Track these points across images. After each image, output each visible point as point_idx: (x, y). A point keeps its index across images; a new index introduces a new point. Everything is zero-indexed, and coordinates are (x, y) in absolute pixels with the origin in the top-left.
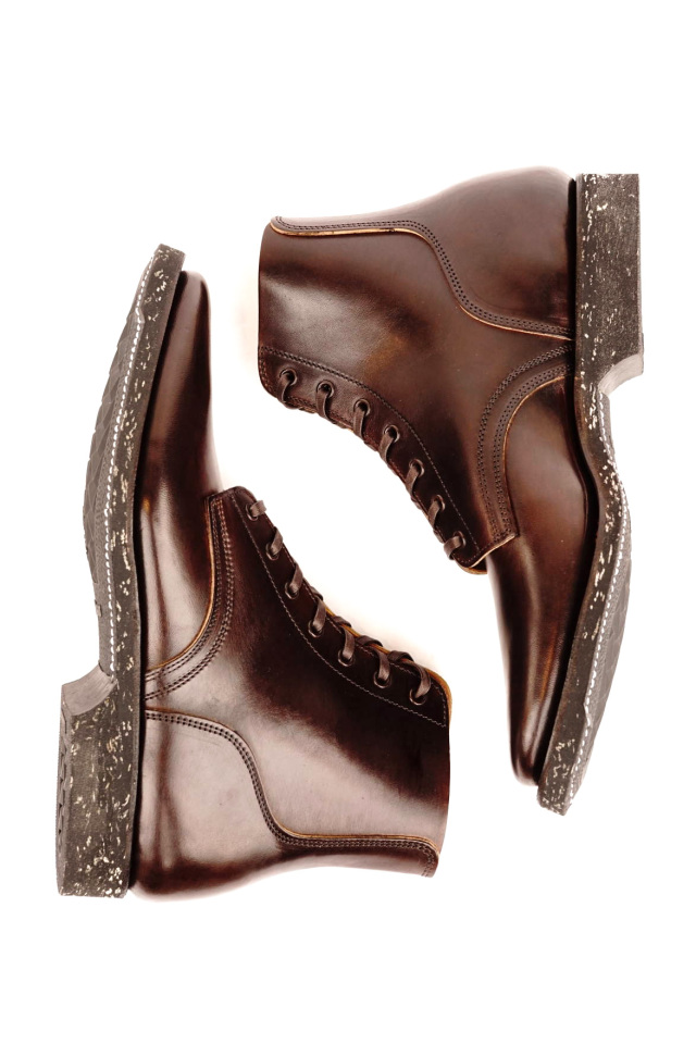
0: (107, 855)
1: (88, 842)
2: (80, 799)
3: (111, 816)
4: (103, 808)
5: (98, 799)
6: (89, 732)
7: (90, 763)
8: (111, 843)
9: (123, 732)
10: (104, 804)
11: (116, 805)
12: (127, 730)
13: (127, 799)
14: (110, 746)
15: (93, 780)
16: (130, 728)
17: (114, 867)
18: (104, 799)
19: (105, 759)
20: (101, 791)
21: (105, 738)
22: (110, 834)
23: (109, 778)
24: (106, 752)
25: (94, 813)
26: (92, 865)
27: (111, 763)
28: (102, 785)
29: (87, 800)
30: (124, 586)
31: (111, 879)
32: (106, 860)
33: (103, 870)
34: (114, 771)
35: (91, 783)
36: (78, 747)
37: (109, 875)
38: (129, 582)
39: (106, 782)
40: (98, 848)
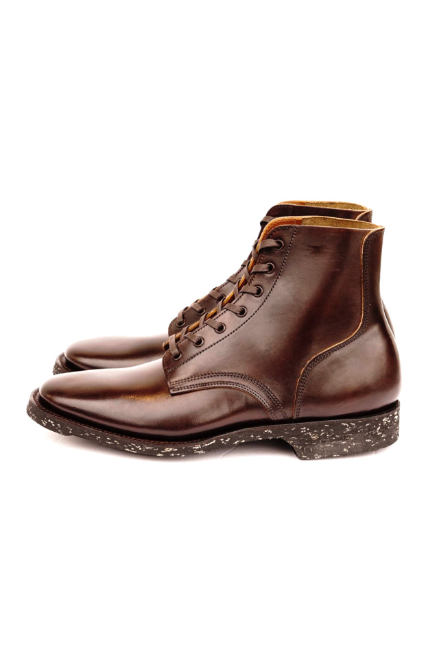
0: (376, 429)
1: (369, 441)
2: (345, 450)
3: (354, 431)
4: (349, 437)
5: (344, 440)
6: (308, 450)
7: (325, 447)
8: (370, 429)
9: (307, 431)
10: (348, 436)
11: (348, 430)
12: (306, 430)
13: (344, 424)
14: (315, 438)
15: (334, 444)
16: (305, 428)
17: (382, 423)
18: (345, 437)
19: (323, 440)
20: (341, 439)
21: (311, 441)
22: (364, 430)
23: (333, 436)
24: (318, 440)
25: (353, 441)
26: (382, 435)
27: (325, 435)
28: (337, 439)
29: (345, 446)
30: (225, 442)
31: (389, 421)
32: (379, 428)
33: (384, 428)
34: (329, 434)
35: (336, 445)
36: (317, 455)
37: (387, 423)
38: (222, 440)
39: (336, 437)
40: (372, 435)
